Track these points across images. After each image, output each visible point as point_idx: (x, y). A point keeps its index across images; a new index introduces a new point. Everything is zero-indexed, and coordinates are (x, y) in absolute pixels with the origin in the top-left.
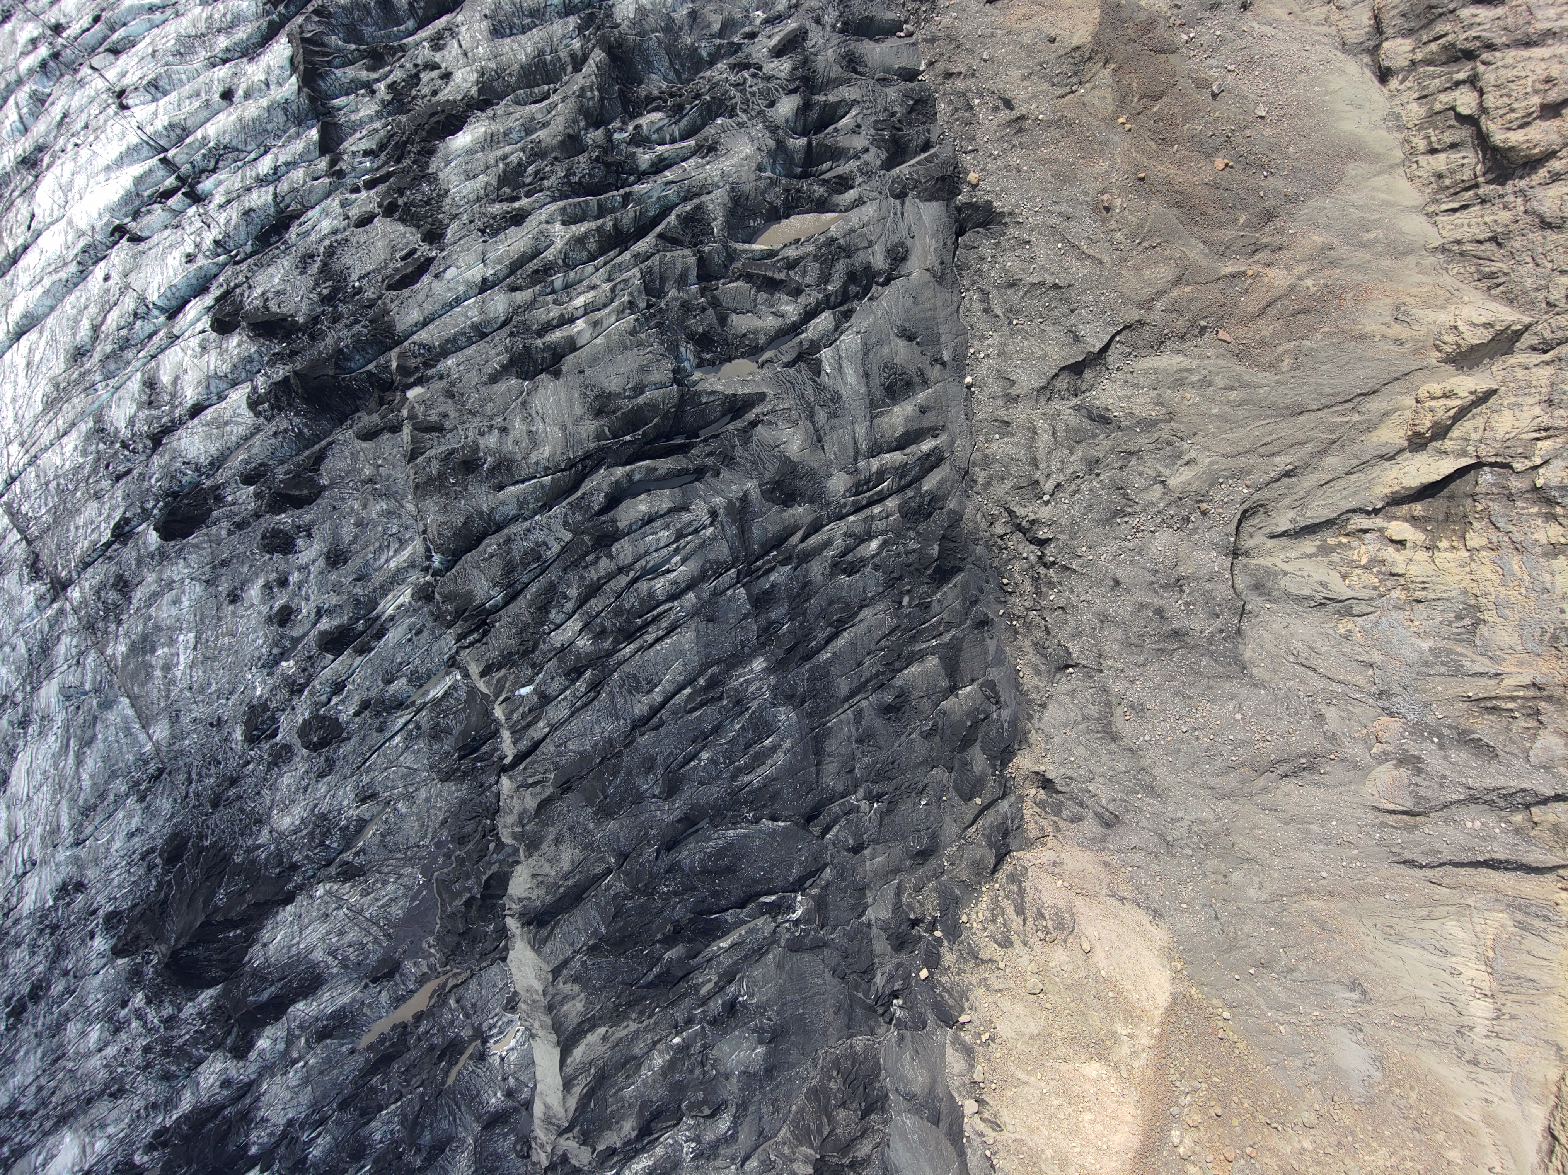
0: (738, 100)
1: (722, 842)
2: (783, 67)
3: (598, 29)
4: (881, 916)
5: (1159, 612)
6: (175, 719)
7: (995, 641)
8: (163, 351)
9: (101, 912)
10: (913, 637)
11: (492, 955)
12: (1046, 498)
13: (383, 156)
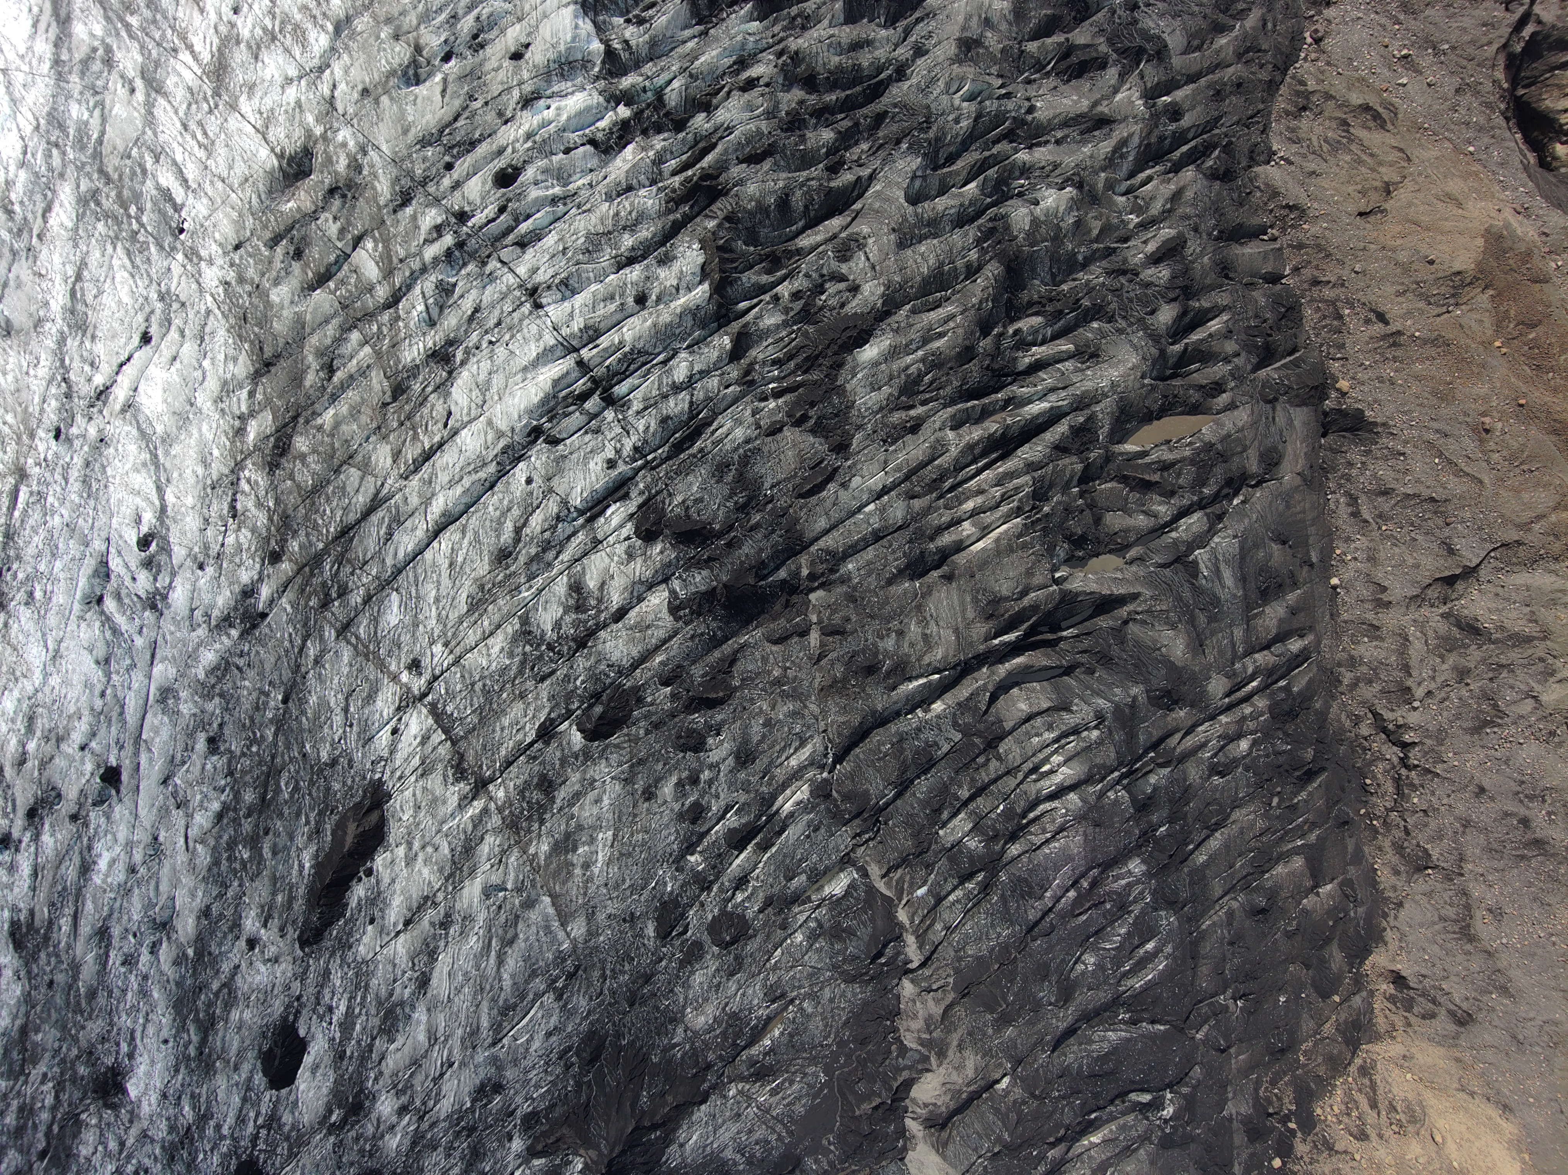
0: (1114, 305)
1: (1106, 1045)
2: (1162, 274)
3: (999, 242)
4: (1242, 1111)
5: (1525, 822)
6: (590, 917)
7: (1353, 840)
8: (586, 554)
9: (518, 1113)
10: (1281, 838)
11: (890, 1155)
12: (1416, 704)
13: (792, 364)
